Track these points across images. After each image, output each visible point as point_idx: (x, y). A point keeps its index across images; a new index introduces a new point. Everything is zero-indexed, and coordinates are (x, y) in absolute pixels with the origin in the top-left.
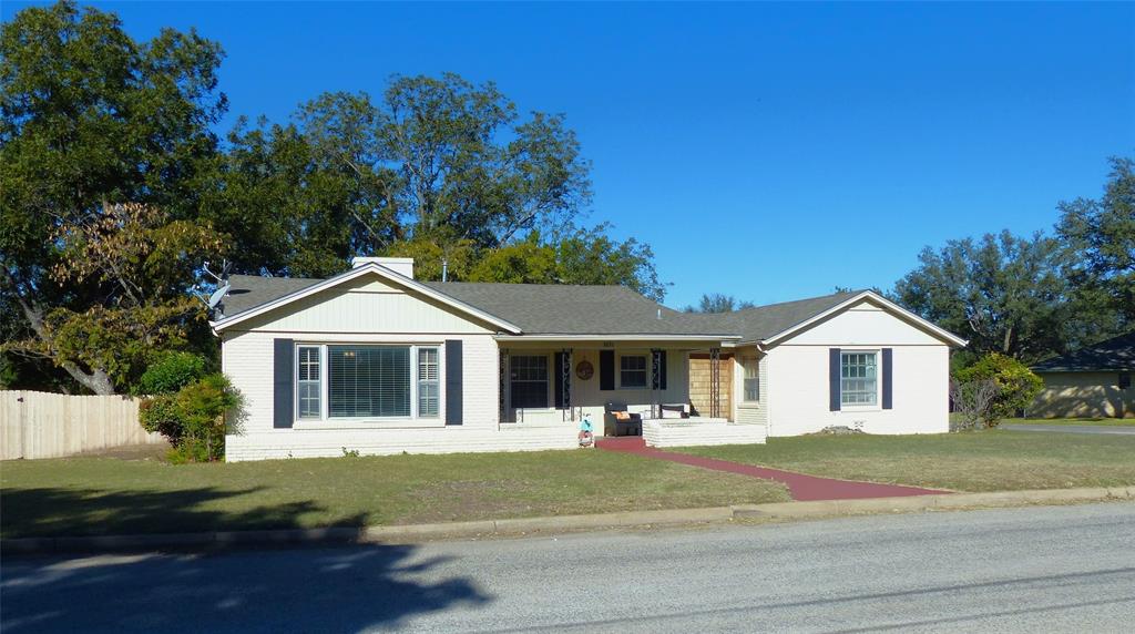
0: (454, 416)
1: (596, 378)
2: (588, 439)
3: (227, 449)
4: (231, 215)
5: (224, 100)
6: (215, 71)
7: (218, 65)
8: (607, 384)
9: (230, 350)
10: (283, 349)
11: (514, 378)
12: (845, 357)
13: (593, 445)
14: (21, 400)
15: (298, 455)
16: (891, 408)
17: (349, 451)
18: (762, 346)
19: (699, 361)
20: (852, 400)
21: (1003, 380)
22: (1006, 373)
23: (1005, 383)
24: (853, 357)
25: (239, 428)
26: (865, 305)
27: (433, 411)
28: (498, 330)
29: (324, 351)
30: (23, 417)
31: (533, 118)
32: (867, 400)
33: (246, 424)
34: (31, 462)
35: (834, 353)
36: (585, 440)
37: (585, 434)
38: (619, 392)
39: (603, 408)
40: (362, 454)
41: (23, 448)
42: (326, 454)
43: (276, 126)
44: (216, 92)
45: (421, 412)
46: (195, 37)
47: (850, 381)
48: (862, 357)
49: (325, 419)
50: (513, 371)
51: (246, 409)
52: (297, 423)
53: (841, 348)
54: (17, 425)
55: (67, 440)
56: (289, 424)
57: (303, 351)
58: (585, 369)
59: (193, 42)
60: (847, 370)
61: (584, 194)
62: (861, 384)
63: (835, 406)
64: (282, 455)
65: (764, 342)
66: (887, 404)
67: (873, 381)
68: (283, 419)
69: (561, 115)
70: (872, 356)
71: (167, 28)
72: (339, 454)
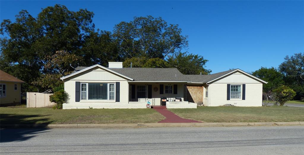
0: (118, 100)
1: (159, 91)
2: (149, 106)
3: (63, 106)
4: (87, 53)
5: (94, 25)
6: (92, 18)
7: (93, 17)
8: (162, 93)
9: (66, 84)
10: (78, 84)
11: (138, 91)
12: (232, 86)
13: (150, 107)
14: (35, 94)
15: (79, 108)
16: (245, 99)
17: (90, 107)
18: (207, 83)
19: (194, 87)
20: (234, 97)
21: (284, 93)
22: (285, 91)
23: (285, 93)
24: (234, 86)
25: (68, 102)
26: (238, 73)
27: (113, 99)
28: (128, 80)
29: (87, 84)
30: (36, 98)
31: (171, 26)
32: (238, 97)
33: (69, 101)
34: (37, 108)
35: (228, 85)
36: (148, 106)
37: (148, 105)
38: (165, 95)
39: (160, 98)
40: (94, 108)
41: (36, 105)
42: (85, 108)
43: (101, 31)
44: (92, 23)
45: (110, 99)
46: (86, 11)
47: (233, 93)
48: (237, 86)
49: (87, 100)
50: (137, 89)
51: (69, 97)
52: (81, 101)
53: (231, 84)
54: (34, 100)
55: (45, 104)
56: (79, 101)
57: (82, 85)
58: (156, 89)
59: (86, 12)
60: (232, 90)
61: (187, 44)
62: (237, 93)
63: (228, 99)
64: (75, 108)
65: (208, 82)
66: (244, 98)
67: (240, 92)
68: (78, 100)
69: (177, 25)
70: (240, 86)
71: (81, 9)
72: (88, 108)
